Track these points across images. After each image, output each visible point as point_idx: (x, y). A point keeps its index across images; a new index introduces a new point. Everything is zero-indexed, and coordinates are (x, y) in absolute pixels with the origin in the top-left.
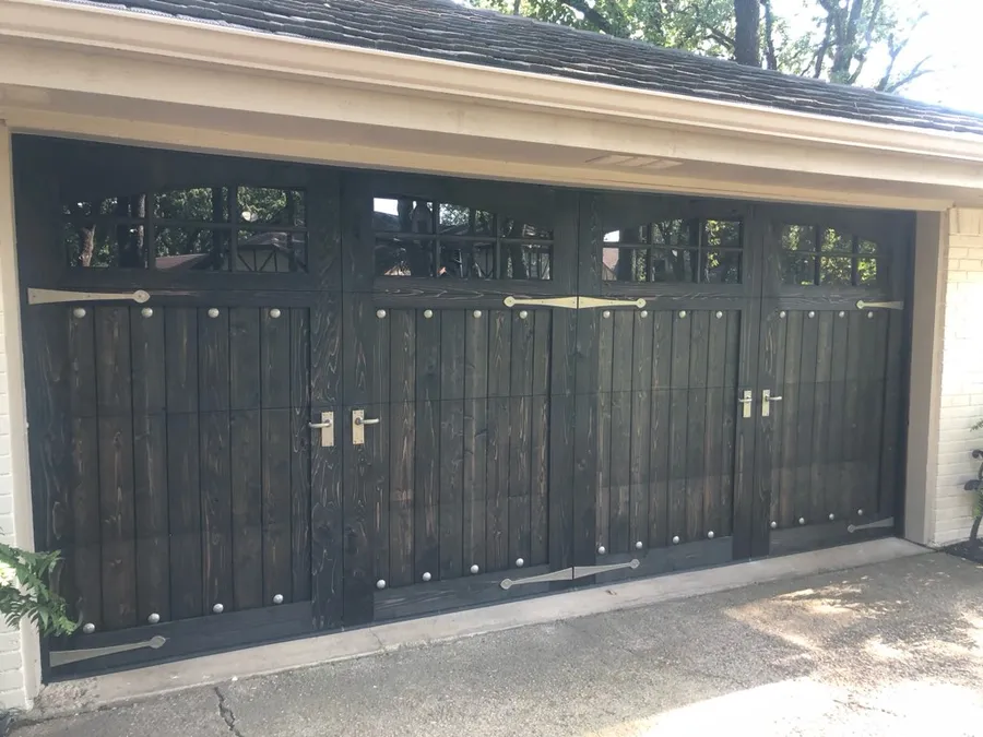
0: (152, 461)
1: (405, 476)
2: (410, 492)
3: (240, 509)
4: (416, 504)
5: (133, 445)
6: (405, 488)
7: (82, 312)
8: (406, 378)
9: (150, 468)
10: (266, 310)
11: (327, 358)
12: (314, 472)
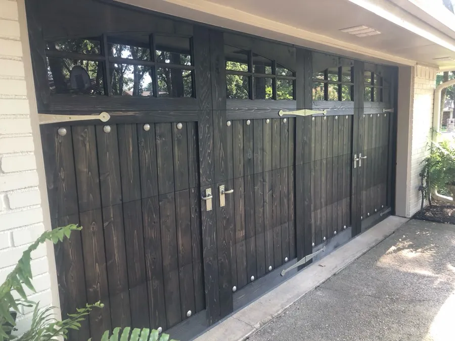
0: (116, 239)
1: (241, 222)
2: (244, 231)
3: (167, 261)
4: (246, 237)
5: (103, 229)
6: (242, 230)
7: (64, 131)
8: (240, 163)
9: (115, 244)
10: (175, 124)
11: (207, 154)
12: (204, 228)
